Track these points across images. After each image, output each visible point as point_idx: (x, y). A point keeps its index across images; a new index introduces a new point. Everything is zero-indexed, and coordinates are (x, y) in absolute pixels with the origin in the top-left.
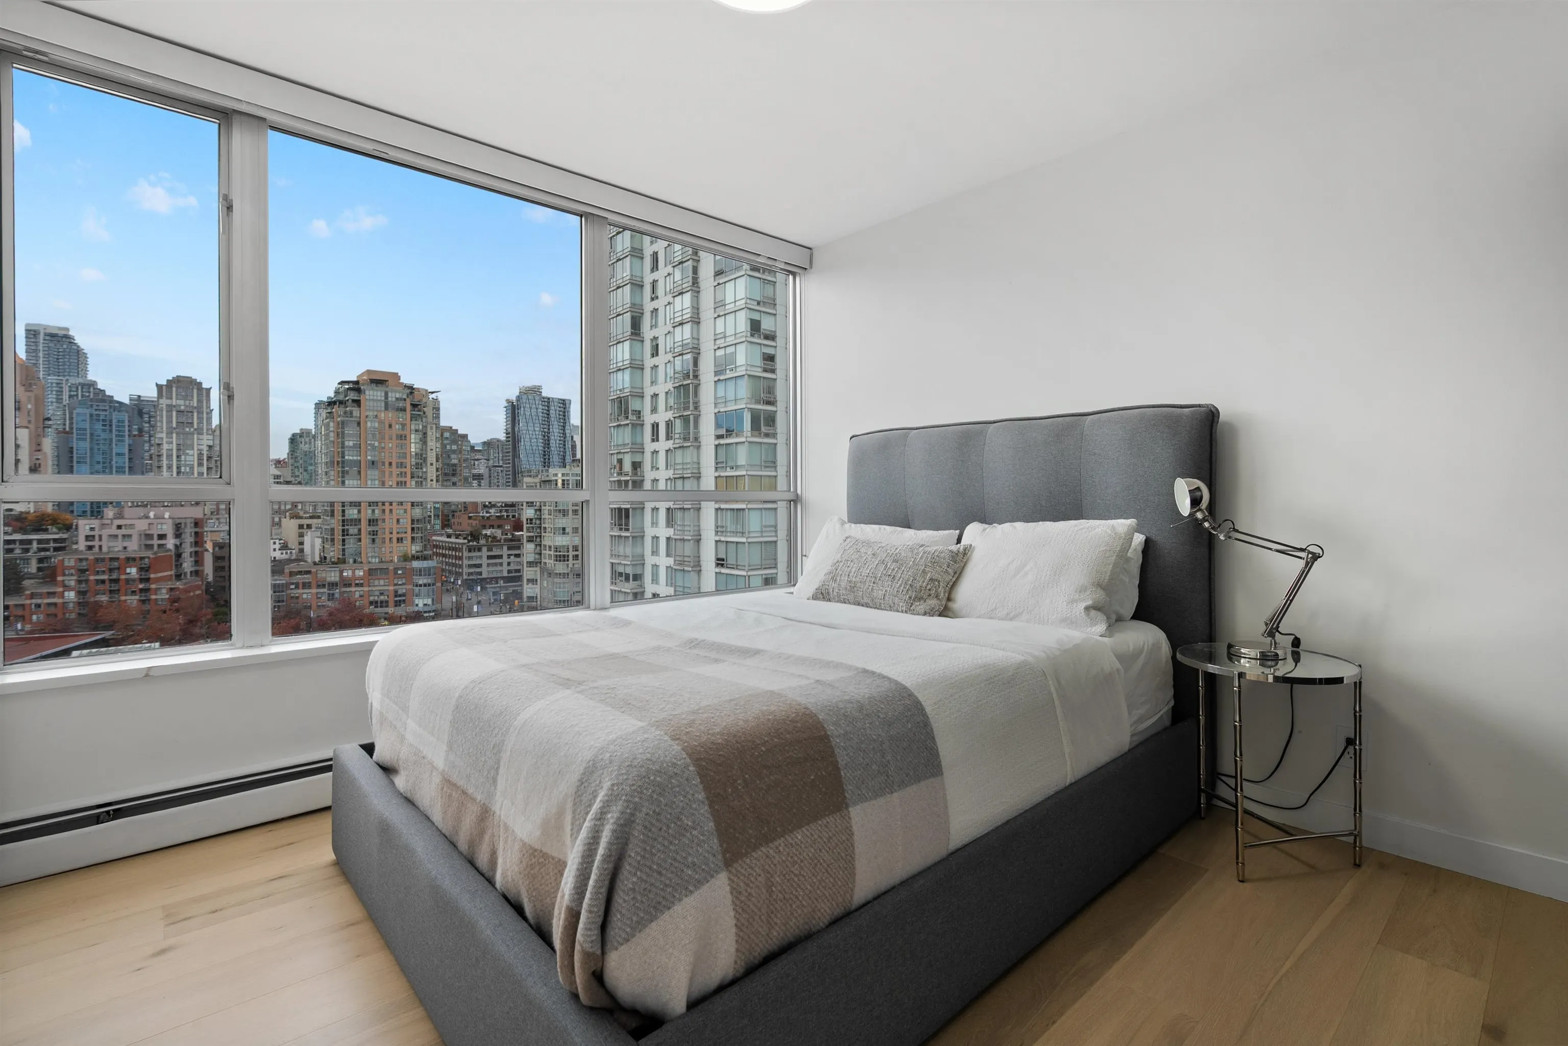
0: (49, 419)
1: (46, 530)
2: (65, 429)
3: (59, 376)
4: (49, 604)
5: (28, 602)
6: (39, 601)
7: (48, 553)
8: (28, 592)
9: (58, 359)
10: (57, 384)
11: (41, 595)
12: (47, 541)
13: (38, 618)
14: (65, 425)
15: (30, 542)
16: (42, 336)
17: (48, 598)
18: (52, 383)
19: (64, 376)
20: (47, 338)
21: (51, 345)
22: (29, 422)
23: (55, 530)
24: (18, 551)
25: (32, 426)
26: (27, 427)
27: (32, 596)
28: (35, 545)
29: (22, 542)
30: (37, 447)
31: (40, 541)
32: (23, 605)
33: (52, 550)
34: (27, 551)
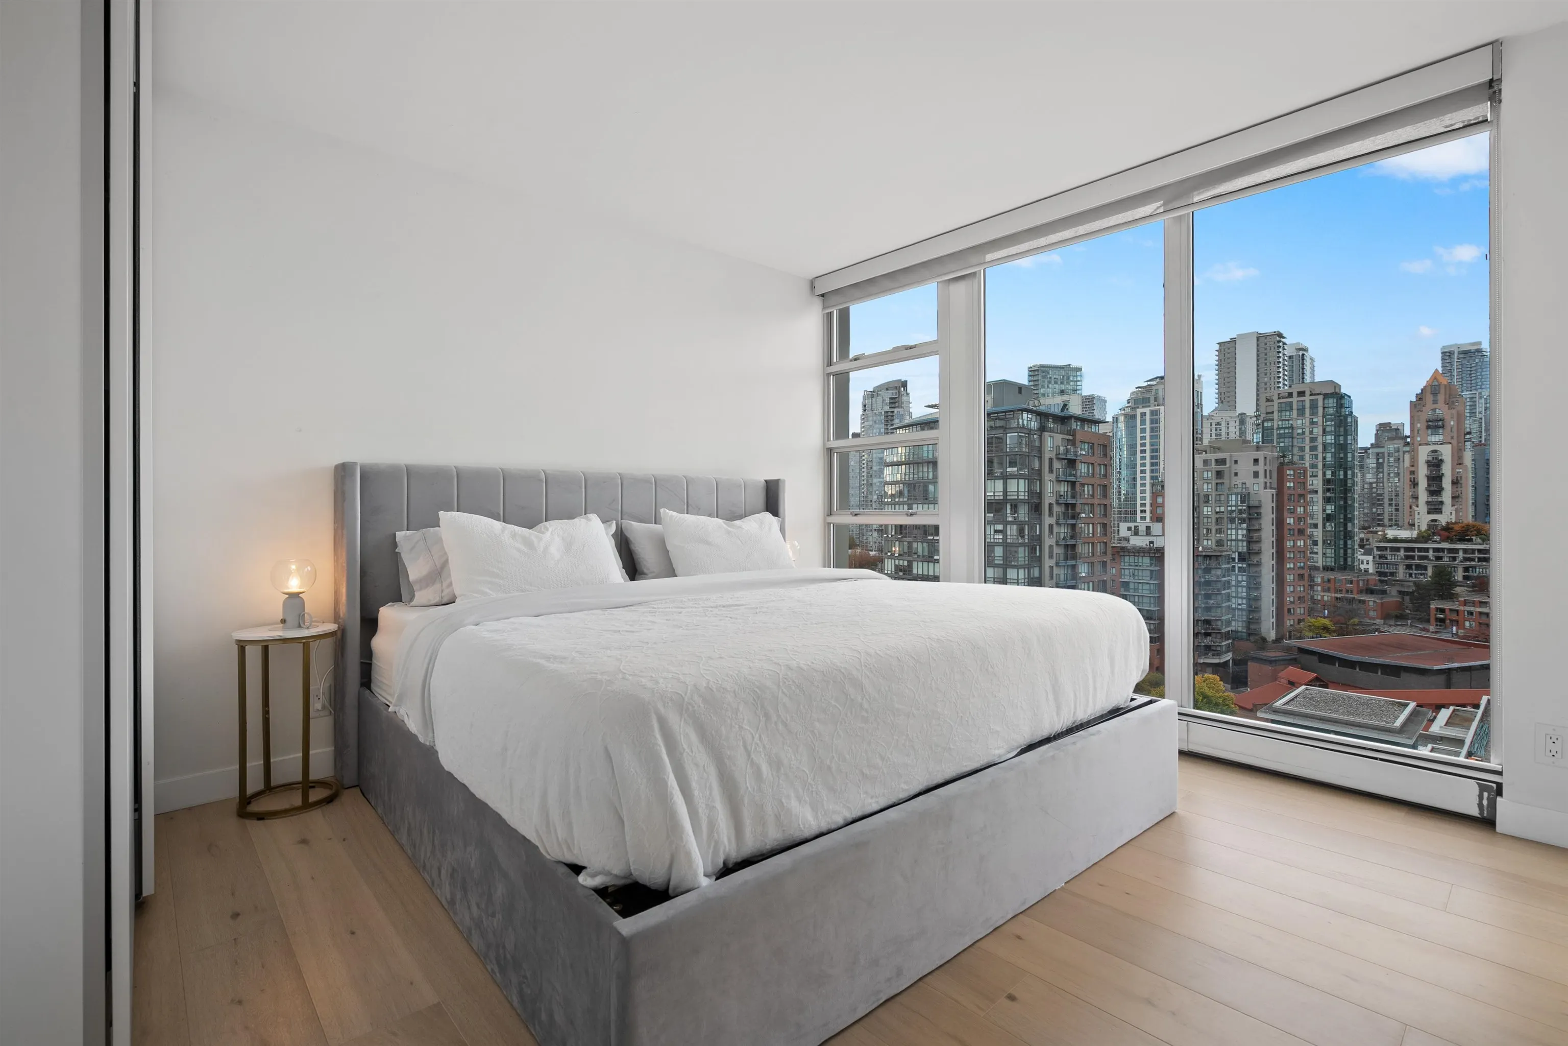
0: (1469, 433)
1: (1470, 540)
2: (1481, 441)
3: (1471, 391)
4: (1481, 613)
5: (1462, 608)
6: (1472, 609)
7: (1473, 563)
8: (1461, 599)
9: (1470, 374)
10: (1471, 398)
11: (1474, 604)
12: (1473, 551)
13: (1471, 625)
14: (1481, 437)
15: (1456, 551)
16: (1456, 355)
17: (1480, 607)
18: (1466, 399)
19: (1476, 390)
20: (1461, 356)
21: (1465, 362)
22: (1452, 437)
23: (1479, 540)
24: (1446, 559)
25: (1454, 442)
26: (1450, 443)
27: (1465, 603)
28: (1461, 555)
29: (1450, 551)
30: (1458, 461)
31: (1465, 551)
32: (1457, 611)
33: (1476, 560)
34: (1454, 559)
